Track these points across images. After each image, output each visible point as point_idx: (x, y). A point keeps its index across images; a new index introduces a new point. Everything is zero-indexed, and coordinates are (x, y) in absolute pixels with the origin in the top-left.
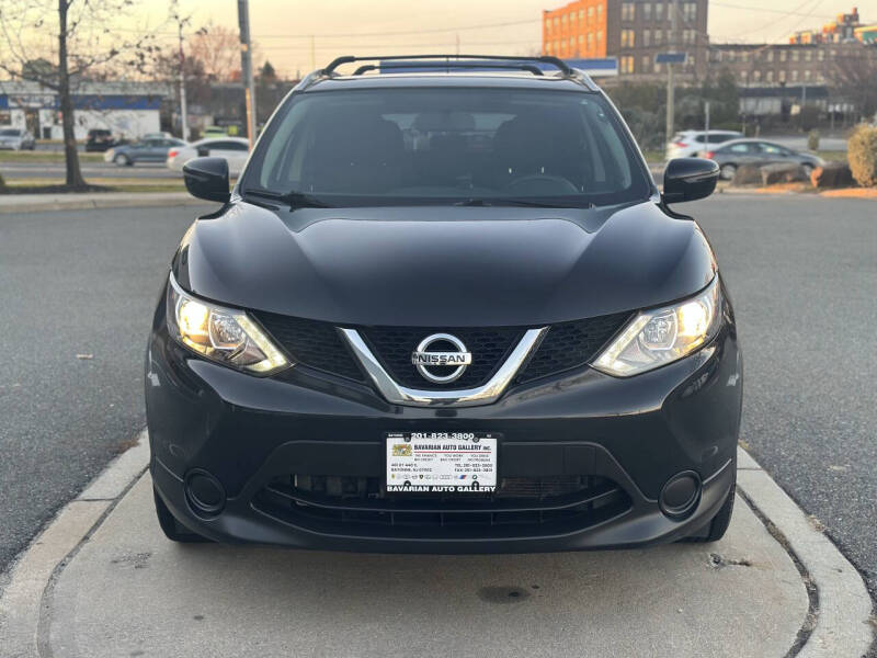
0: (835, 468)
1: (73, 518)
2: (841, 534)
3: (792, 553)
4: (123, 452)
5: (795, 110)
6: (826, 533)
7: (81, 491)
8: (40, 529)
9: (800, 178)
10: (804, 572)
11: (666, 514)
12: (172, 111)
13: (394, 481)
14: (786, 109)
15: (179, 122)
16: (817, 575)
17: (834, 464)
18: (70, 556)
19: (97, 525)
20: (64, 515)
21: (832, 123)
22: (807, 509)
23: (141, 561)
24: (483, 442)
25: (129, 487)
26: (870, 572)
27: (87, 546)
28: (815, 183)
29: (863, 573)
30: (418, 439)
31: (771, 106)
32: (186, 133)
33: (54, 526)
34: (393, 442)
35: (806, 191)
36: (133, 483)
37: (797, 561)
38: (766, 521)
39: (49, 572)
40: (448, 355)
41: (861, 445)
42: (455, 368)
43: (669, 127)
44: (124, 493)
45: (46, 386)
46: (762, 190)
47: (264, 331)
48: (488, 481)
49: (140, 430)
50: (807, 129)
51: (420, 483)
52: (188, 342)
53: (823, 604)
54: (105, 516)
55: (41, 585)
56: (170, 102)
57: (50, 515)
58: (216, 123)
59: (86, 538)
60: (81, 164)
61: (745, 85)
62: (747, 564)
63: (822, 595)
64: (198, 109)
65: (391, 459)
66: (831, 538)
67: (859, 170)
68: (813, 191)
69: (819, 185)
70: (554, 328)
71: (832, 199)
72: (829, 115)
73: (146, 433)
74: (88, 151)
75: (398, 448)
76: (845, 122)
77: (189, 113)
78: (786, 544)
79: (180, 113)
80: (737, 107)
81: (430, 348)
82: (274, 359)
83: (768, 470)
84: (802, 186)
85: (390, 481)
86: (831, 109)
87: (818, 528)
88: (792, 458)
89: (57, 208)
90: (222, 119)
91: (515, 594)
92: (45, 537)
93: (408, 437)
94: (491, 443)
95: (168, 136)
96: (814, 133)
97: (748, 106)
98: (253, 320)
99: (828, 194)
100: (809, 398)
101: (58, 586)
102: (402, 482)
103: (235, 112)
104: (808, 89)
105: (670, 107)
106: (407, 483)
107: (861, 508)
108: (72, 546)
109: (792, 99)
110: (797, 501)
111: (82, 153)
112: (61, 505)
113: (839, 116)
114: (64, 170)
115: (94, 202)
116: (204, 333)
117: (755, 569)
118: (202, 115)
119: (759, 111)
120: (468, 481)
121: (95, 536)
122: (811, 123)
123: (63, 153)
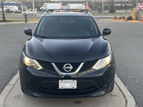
0: (130, 77)
1: (7, 88)
2: (131, 90)
3: (123, 93)
4: (15, 75)
5: (123, 6)
6: (128, 90)
7: (8, 83)
8: (2, 91)
9: (124, 18)
10: (125, 97)
11: (104, 91)
12: (20, 6)
13: (60, 87)
14: (122, 5)
15: (21, 8)
16: (127, 98)
17: (129, 76)
18: (7, 96)
19: (11, 90)
20: (6, 87)
21: (129, 8)
22: (125, 85)
23: (19, 97)
24: (74, 81)
25: (16, 82)
26: (135, 97)
27: (10, 94)
28: (126, 19)
29: (134, 97)
30: (64, 81)
31: (119, 5)
32: (23, 10)
33: (4, 90)
34: (60, 81)
35: (125, 21)
36: (17, 81)
37: (124, 95)
38: (119, 87)
39: (4, 99)
40: (69, 67)
41: (134, 72)
42: (70, 69)
43: (103, 9)
44: (16, 83)
45: (2, 62)
46: (118, 21)
47: (39, 63)
48: (75, 87)
49: (18, 71)
50: (125, 9)
51: (64, 87)
52: (26, 64)
53: (128, 103)
54: (13, 88)
55: (3, 102)
56: (20, 4)
57: (4, 88)
58: (27, 8)
59: (10, 92)
60: (5, 15)
61: (115, 1)
62: (116, 96)
63: (128, 102)
64: (24, 5)
65: (60, 84)
66: (129, 90)
67: (133, 18)
68: (126, 21)
69: (127, 20)
70: (86, 62)
71: (129, 22)
72: (129, 6)
73: (19, 71)
74: (6, 13)
75: (61, 82)
76: (131, 8)
77: (23, 6)
78: (122, 92)
79: (21, 6)
80: (114, 5)
81: (66, 66)
82: (41, 68)
83: (119, 77)
84: (124, 20)
85: (59, 87)
86: (129, 5)
87: (127, 89)
88: (123, 75)
89: (2, 25)
90: (29, 7)
91: (79, 102)
92: (3, 92)
93: (62, 80)
94: (76, 81)
95: (20, 11)
96: (126, 10)
97: (116, 5)
98: (37, 61)
99: (129, 21)
100: (125, 63)
101: (6, 102)
102: (61, 87)
103: (31, 6)
104: (125, 2)
105: (103, 6)
106: (62, 88)
107: (134, 85)
108: (8, 94)
109: (123, 4)
110: (123, 83)
111: (5, 13)
112: (5, 86)
113: (130, 6)
114: (2, 16)
115: (8, 24)
116: (29, 62)
117: (117, 97)
118: (25, 6)
119: (117, 6)
120: (72, 87)
121: (11, 92)
122: (126, 8)
123: (2, 13)
